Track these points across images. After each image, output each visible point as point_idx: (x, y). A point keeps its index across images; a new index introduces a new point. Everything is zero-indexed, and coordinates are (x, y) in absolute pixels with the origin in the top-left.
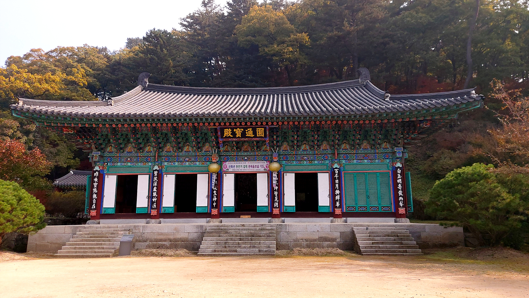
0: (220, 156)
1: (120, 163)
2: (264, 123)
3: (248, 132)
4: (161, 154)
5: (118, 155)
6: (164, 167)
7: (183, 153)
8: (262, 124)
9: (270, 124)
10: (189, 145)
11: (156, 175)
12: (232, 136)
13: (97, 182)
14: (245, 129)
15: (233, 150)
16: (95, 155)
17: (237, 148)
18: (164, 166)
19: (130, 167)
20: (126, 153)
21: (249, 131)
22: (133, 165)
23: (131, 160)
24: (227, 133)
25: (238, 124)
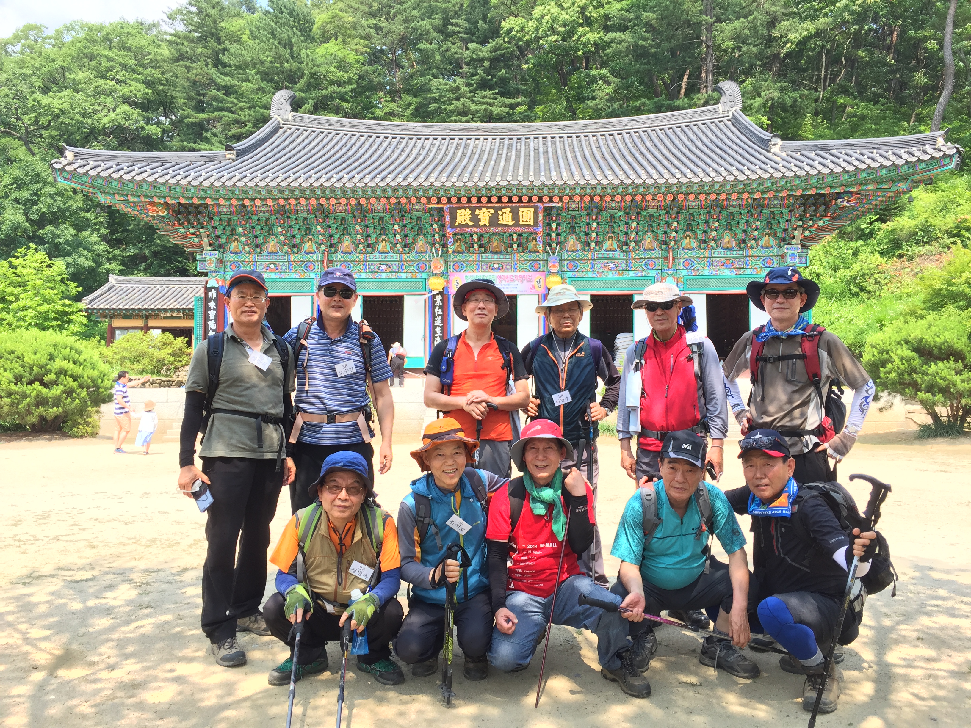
0: (446, 261)
2: (535, 199)
4: (334, 257)
5: (251, 258)
7: (376, 256)
9: (546, 199)
10: (386, 240)
12: (471, 223)
13: (214, 309)
14: (497, 209)
15: (471, 249)
16: (208, 258)
17: (480, 246)
19: (275, 281)
20: (265, 254)
22: (280, 278)
23: (277, 268)
24: (463, 218)
25: (484, 199)
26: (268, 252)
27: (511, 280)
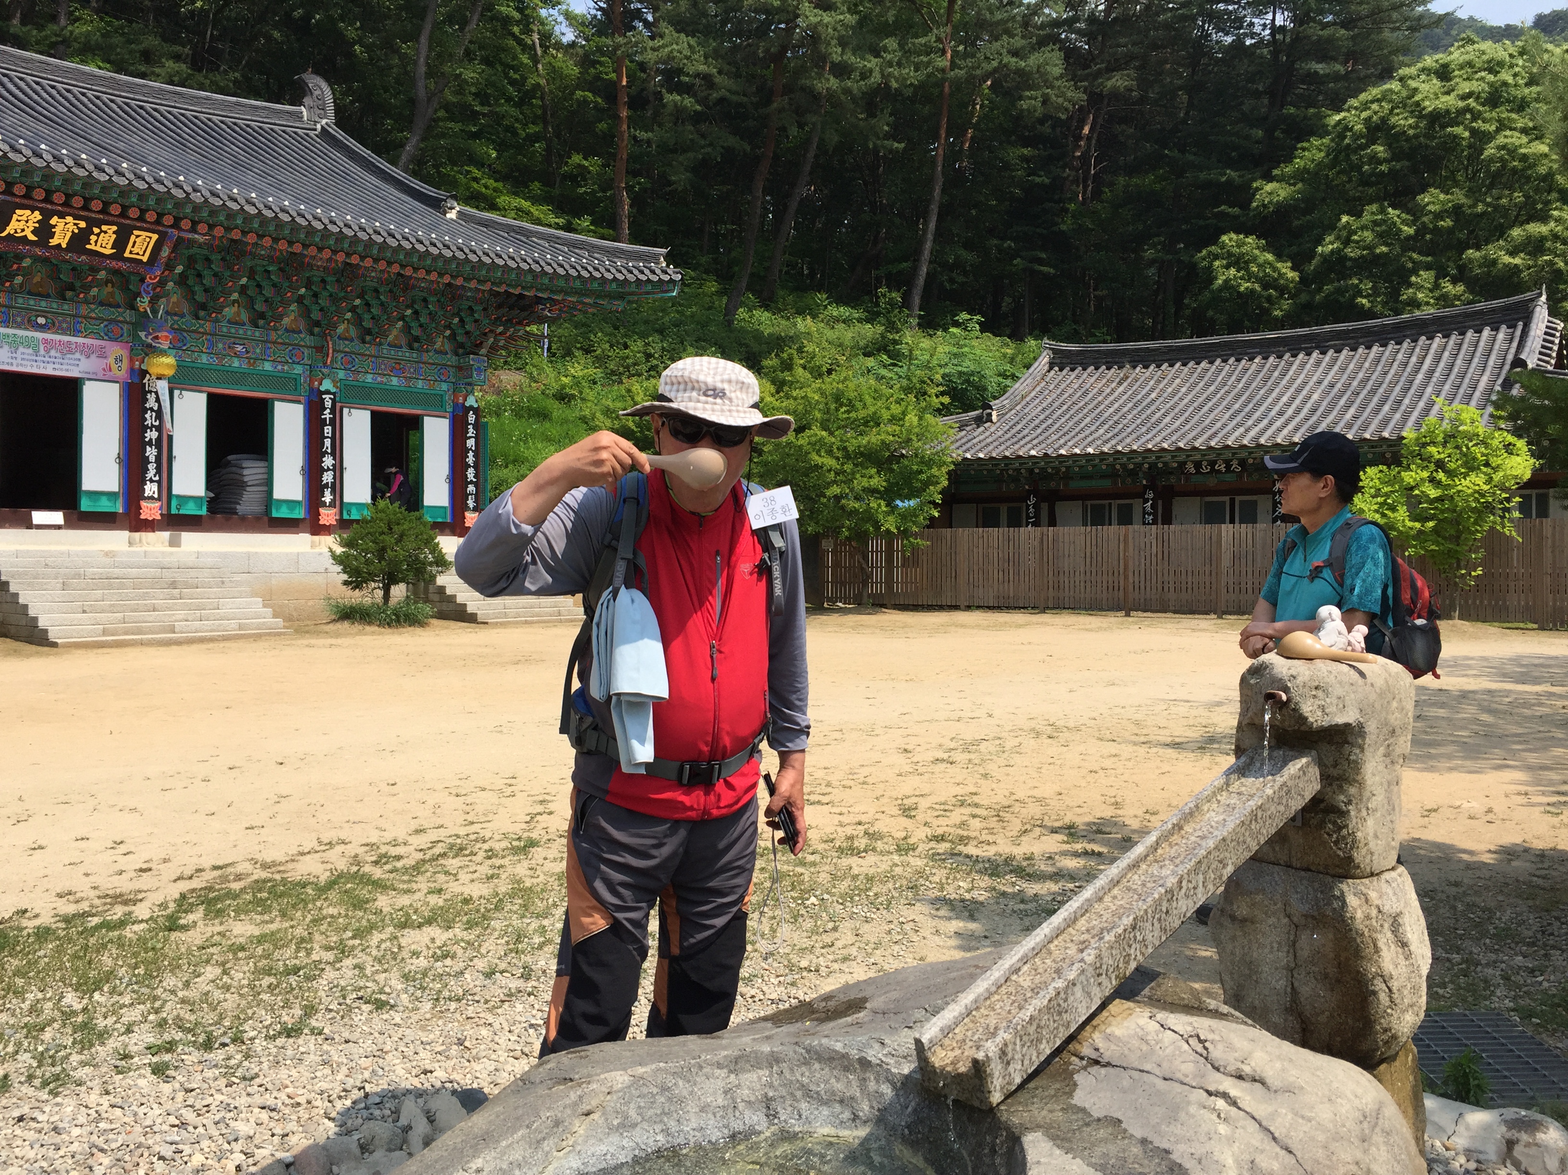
2: (168, 220)
3: (98, 235)
8: (158, 222)
9: (185, 224)
12: (32, 237)
14: (93, 223)
21: (105, 232)
24: (22, 225)
25: (77, 202)
27: (68, 349)
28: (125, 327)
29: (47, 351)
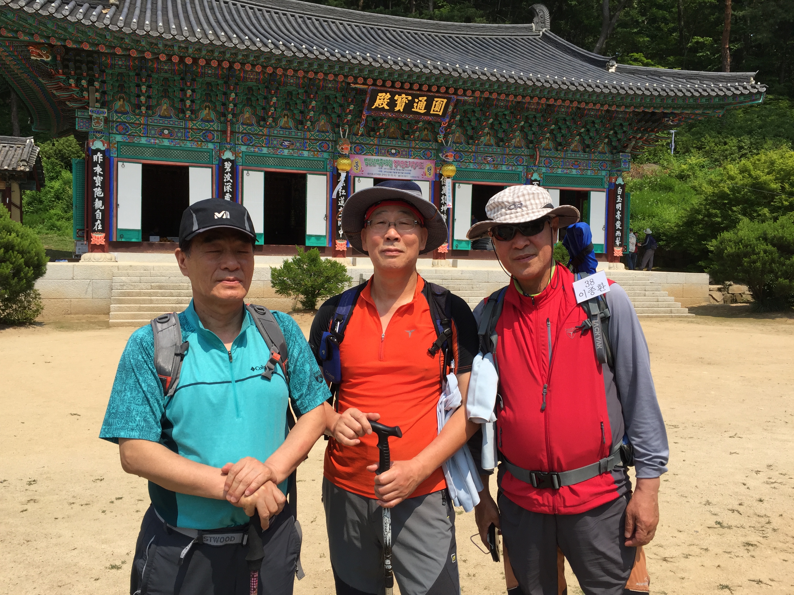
1: (146, 138)
2: (451, 91)
3: (417, 103)
4: (236, 128)
5: (142, 120)
6: (241, 155)
8: (447, 92)
9: (460, 92)
10: (287, 115)
11: (228, 170)
12: (387, 108)
13: (100, 175)
14: (415, 96)
15: (372, 133)
16: (94, 115)
18: (240, 153)
19: (168, 148)
20: (157, 117)
21: (421, 101)
22: (175, 145)
23: (171, 134)
24: (381, 101)
25: (407, 86)
26: (160, 116)
27: (406, 165)
28: (433, 152)
29: (396, 167)
